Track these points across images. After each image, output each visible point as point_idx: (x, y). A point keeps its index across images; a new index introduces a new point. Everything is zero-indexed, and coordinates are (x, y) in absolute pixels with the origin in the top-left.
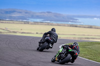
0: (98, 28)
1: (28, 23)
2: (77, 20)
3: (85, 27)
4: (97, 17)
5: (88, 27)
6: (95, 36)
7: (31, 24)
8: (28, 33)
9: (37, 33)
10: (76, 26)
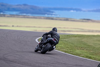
0: (74, 21)
1: (4, 16)
2: (53, 12)
3: (61, 20)
4: (74, 10)
5: (64, 20)
6: (71, 28)
7: (7, 17)
8: (4, 26)
9: (13, 26)
10: (52, 19)
